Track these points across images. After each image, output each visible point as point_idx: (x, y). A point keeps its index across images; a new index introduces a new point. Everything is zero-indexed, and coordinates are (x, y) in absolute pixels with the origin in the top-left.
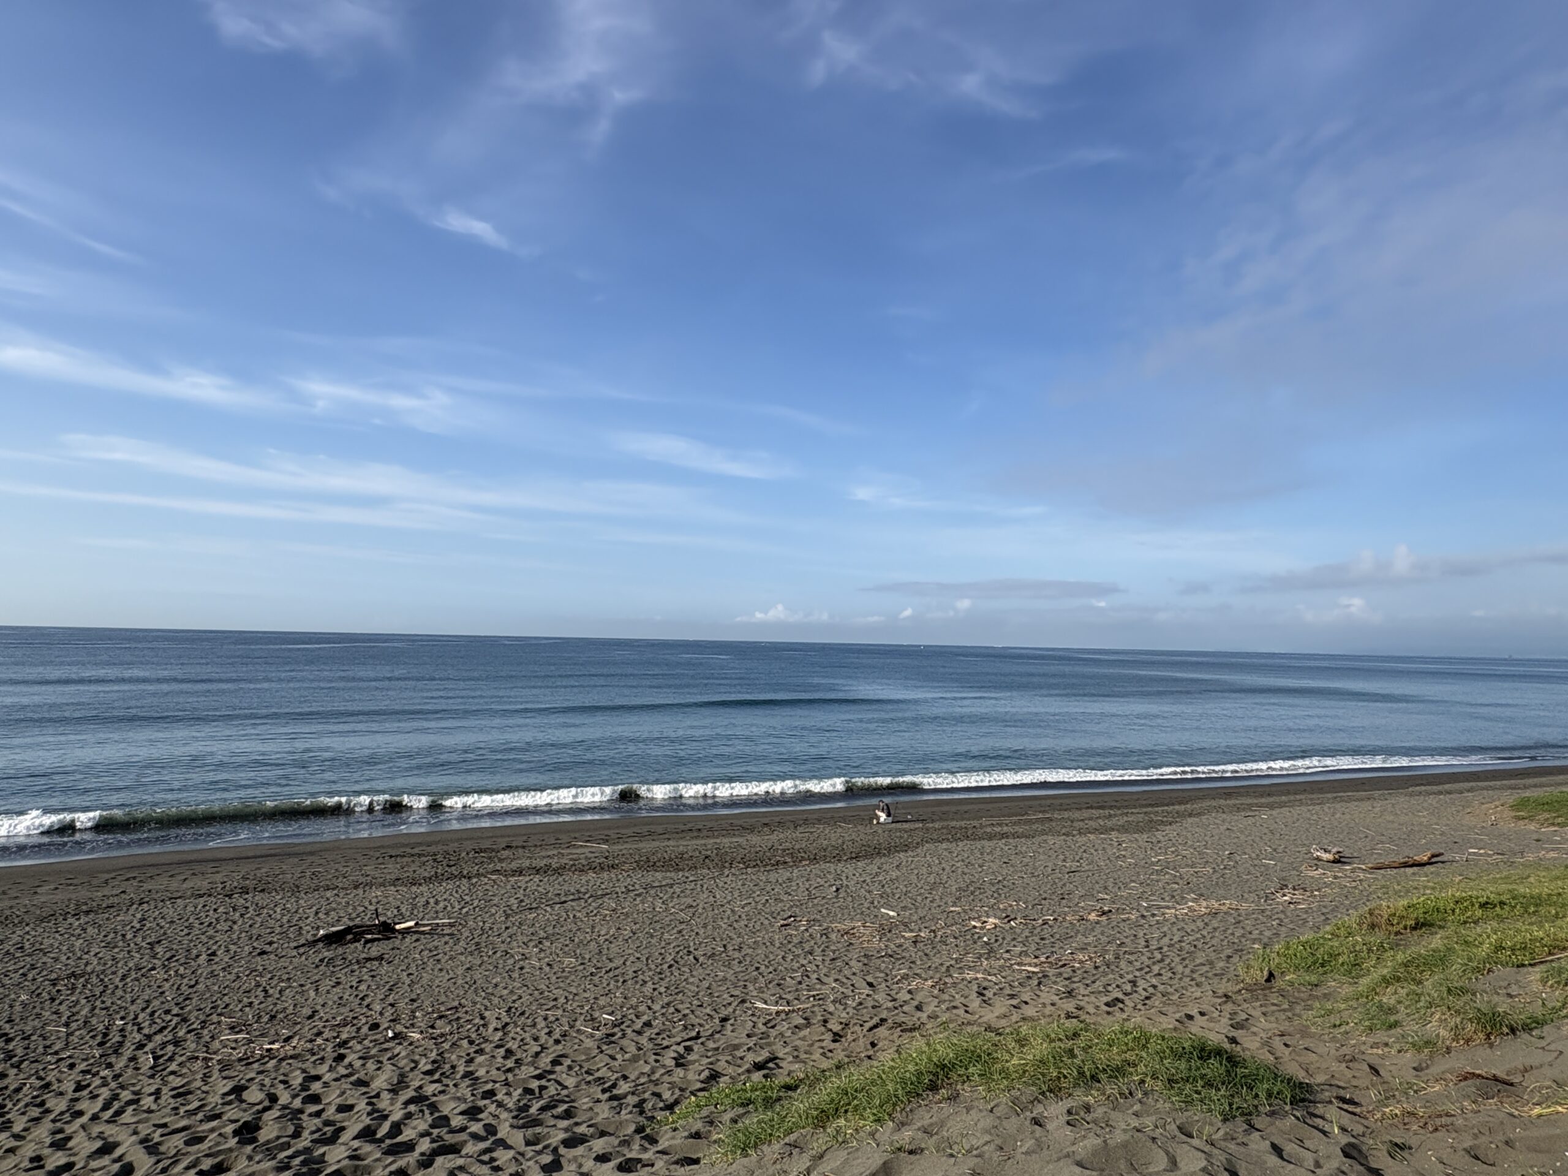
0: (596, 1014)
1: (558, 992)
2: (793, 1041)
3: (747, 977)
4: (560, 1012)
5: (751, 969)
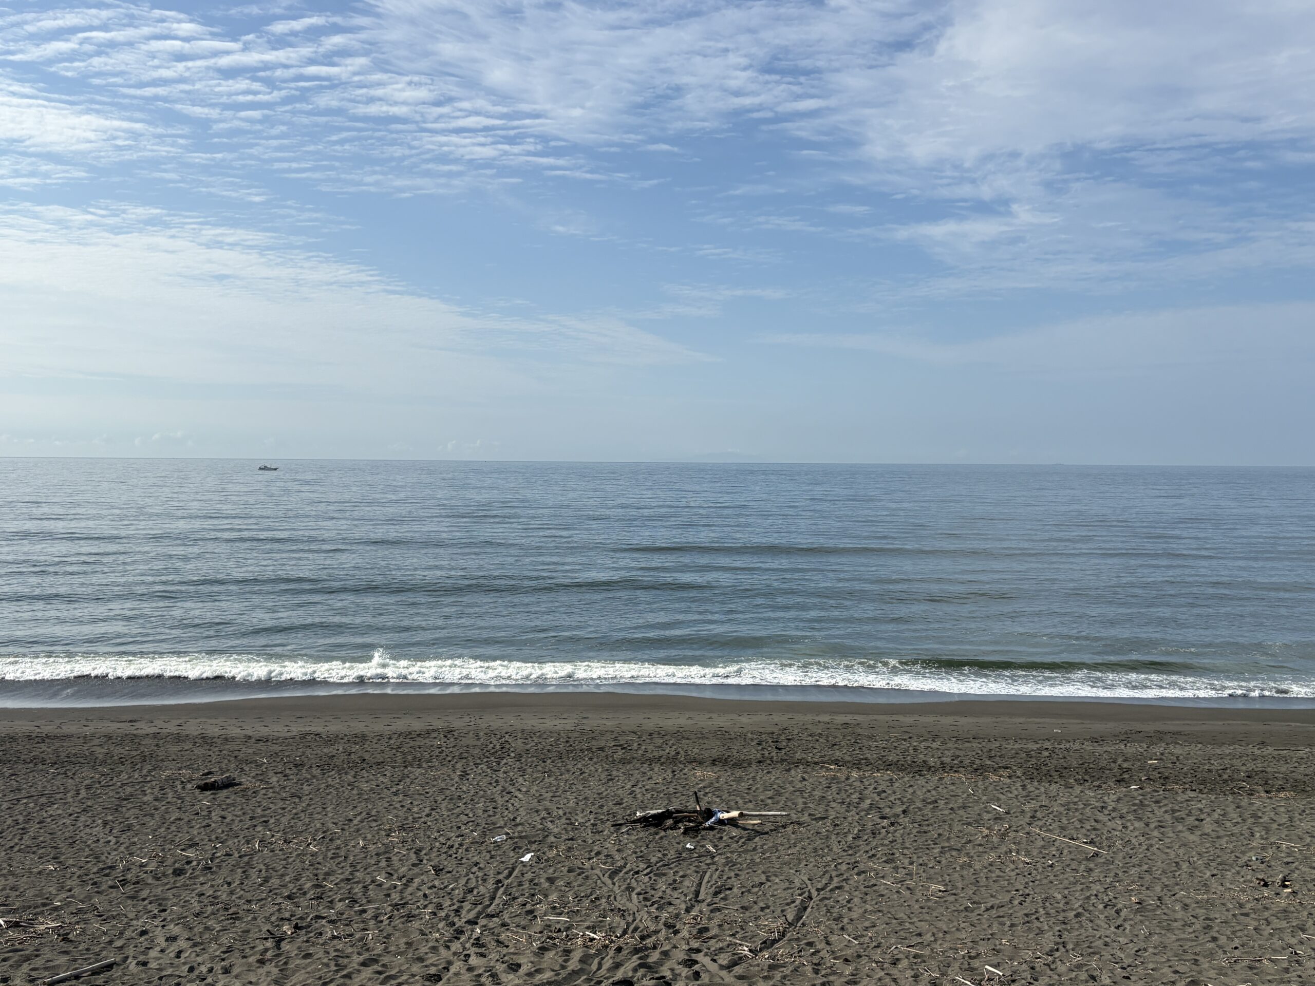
0: (976, 963)
1: (924, 926)
3: (1198, 949)
4: (926, 952)
5: (1203, 938)
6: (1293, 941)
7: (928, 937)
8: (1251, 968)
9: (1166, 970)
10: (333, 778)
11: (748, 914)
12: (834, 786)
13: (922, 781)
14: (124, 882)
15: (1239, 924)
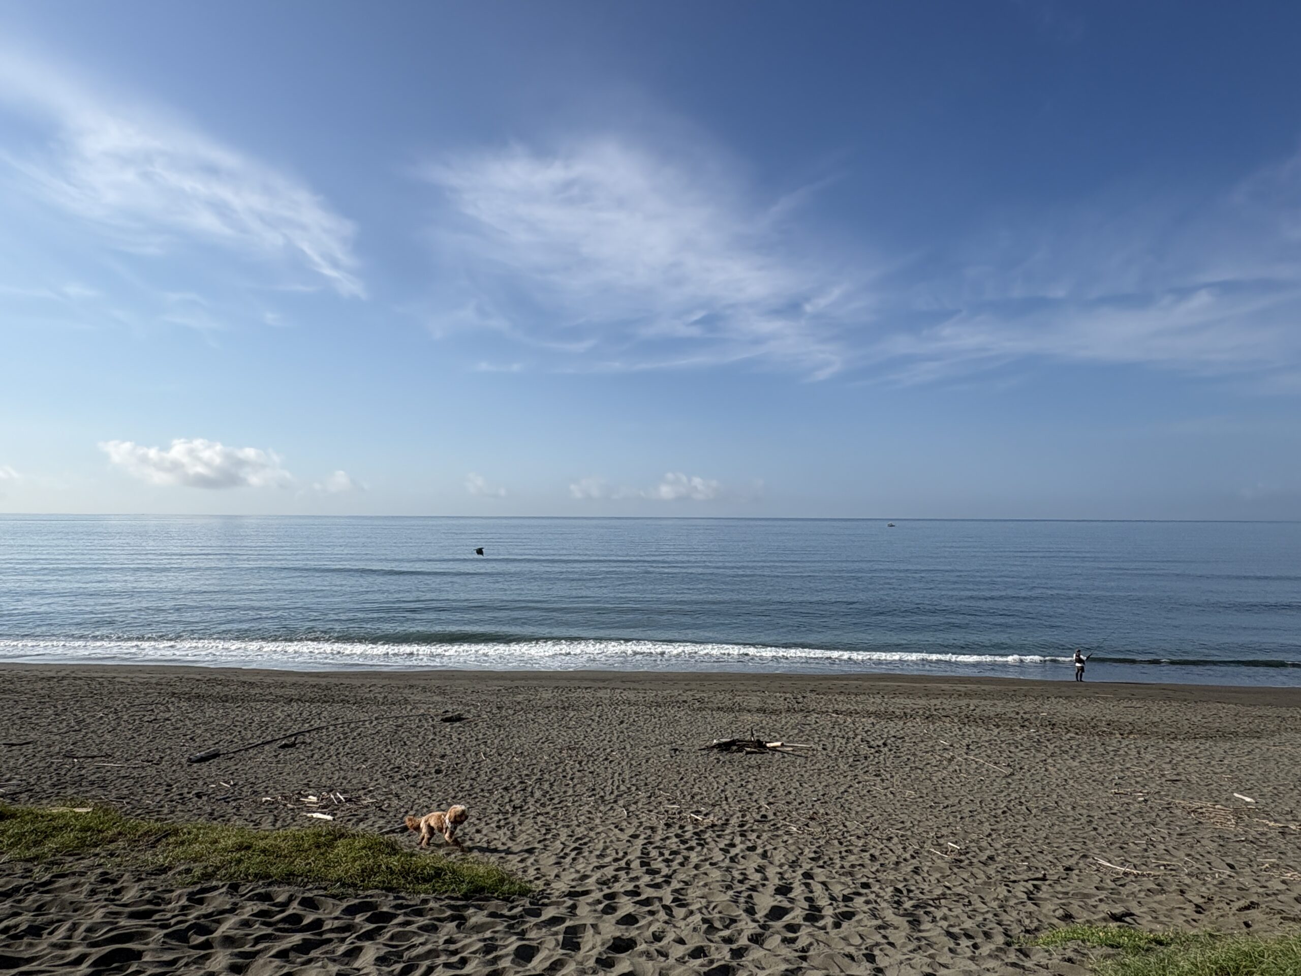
0: (942, 841)
1: (904, 817)
2: (1147, 903)
3: (1085, 835)
4: (909, 833)
5: (1088, 829)
6: (1148, 832)
7: (908, 824)
8: (1122, 848)
9: (1065, 848)
10: (521, 716)
11: (791, 807)
12: (836, 727)
13: (892, 724)
14: (408, 777)
15: (1110, 819)
